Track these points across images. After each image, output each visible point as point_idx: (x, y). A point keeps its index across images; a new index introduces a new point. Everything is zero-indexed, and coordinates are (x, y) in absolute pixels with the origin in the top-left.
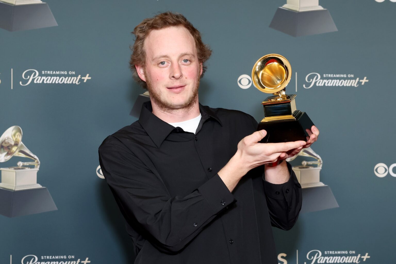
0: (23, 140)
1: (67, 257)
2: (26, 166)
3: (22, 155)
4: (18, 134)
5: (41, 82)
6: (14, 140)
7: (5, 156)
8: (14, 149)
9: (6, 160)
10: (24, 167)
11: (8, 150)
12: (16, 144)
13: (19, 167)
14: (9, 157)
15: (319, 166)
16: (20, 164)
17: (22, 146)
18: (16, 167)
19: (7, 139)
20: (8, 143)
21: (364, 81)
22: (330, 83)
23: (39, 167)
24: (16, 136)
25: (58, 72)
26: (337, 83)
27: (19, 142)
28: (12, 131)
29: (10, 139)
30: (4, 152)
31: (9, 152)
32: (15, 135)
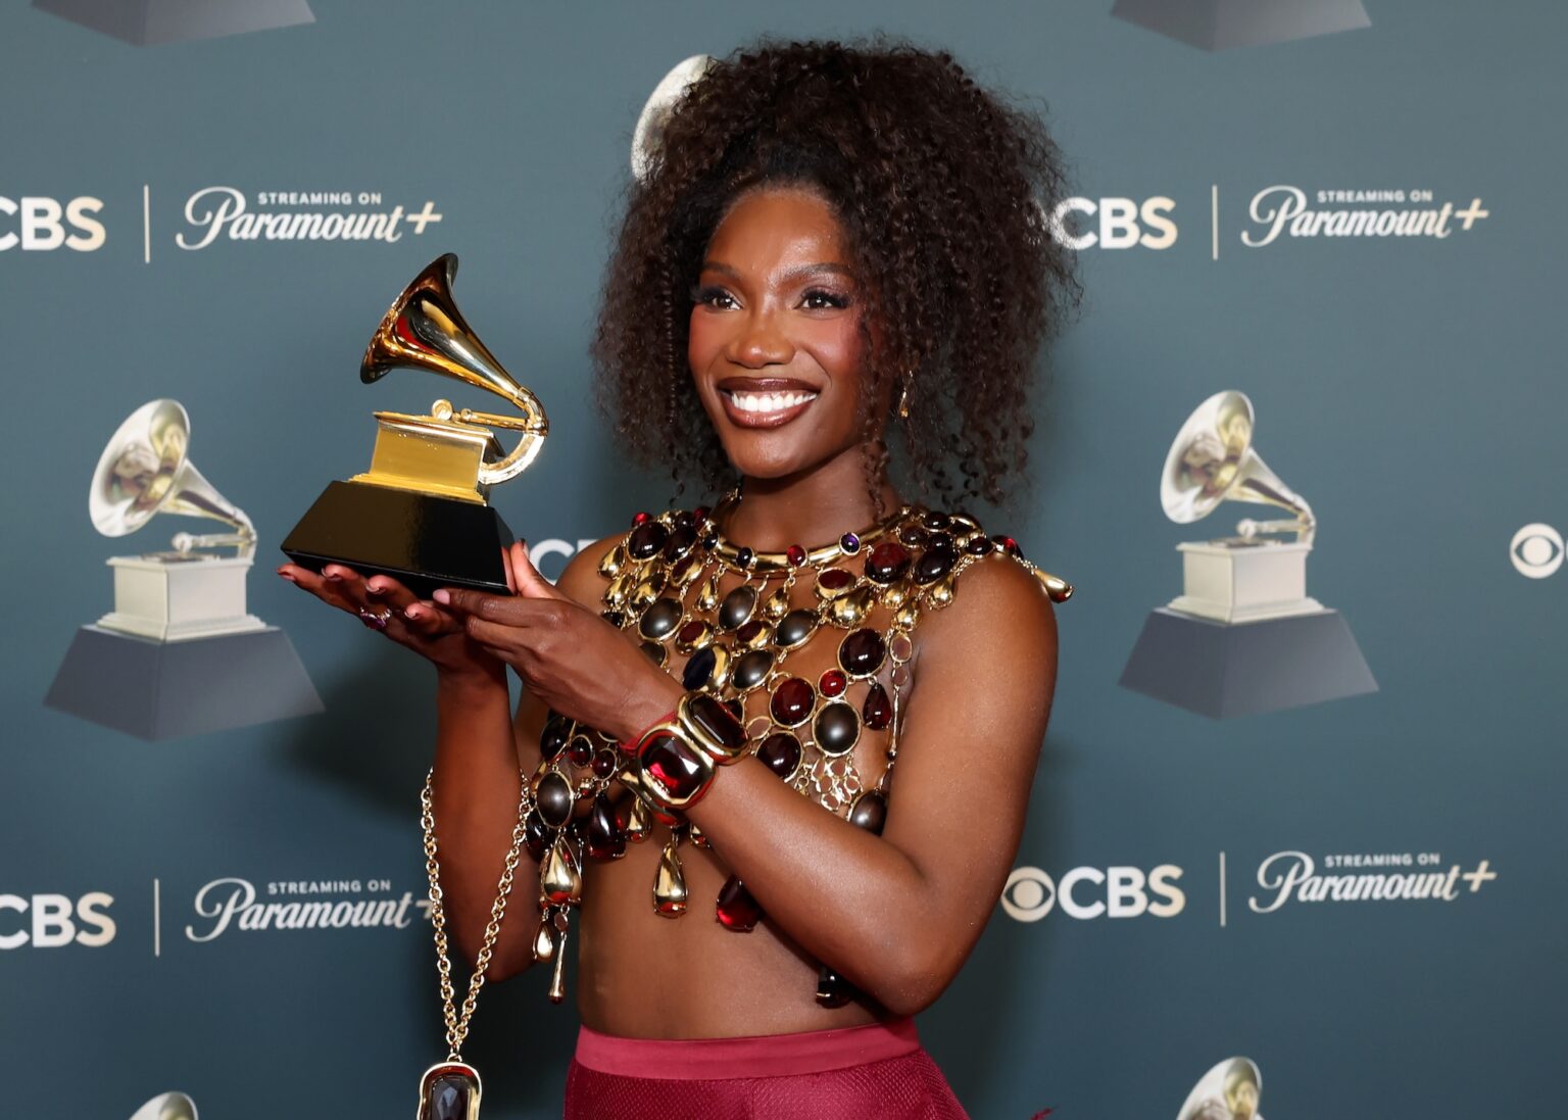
0: (191, 454)
1: (364, 885)
2: (207, 551)
3: (191, 510)
4: (172, 429)
5: (255, 234)
6: (157, 454)
7: (127, 512)
8: (160, 486)
9: (130, 527)
10: (198, 552)
11: (137, 492)
12: (167, 469)
13: (178, 554)
14: (141, 518)
15: (1304, 539)
16: (184, 541)
17: (187, 473)
18: (168, 555)
19: (132, 451)
20: (138, 464)
21: (1473, 214)
22: (1342, 225)
23: (252, 551)
24: (167, 440)
25: (316, 194)
26: (1368, 224)
27: (178, 458)
28: (153, 418)
29: (145, 449)
30: (124, 497)
31: (142, 500)
32: (161, 434)
